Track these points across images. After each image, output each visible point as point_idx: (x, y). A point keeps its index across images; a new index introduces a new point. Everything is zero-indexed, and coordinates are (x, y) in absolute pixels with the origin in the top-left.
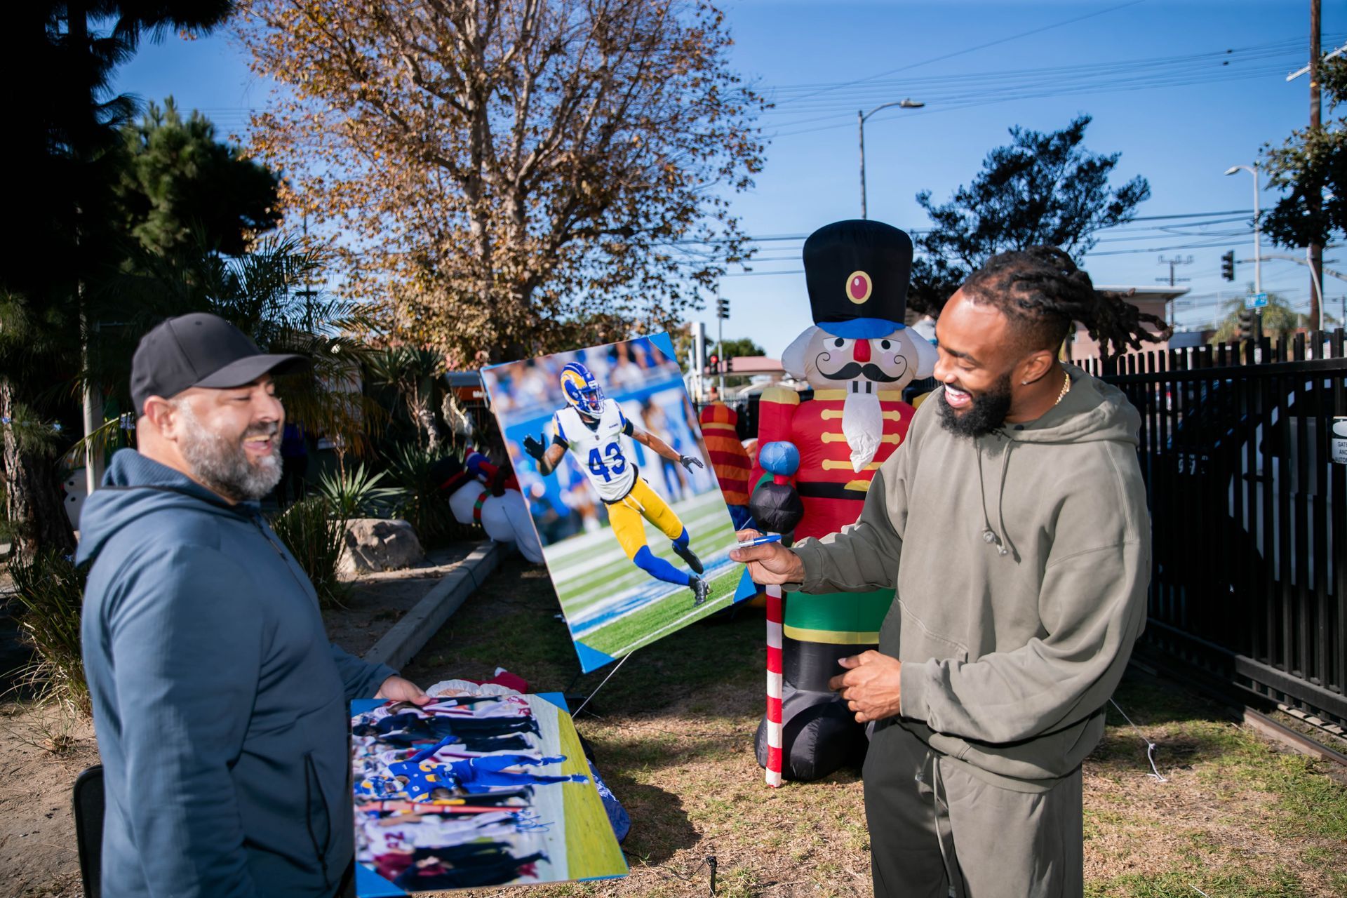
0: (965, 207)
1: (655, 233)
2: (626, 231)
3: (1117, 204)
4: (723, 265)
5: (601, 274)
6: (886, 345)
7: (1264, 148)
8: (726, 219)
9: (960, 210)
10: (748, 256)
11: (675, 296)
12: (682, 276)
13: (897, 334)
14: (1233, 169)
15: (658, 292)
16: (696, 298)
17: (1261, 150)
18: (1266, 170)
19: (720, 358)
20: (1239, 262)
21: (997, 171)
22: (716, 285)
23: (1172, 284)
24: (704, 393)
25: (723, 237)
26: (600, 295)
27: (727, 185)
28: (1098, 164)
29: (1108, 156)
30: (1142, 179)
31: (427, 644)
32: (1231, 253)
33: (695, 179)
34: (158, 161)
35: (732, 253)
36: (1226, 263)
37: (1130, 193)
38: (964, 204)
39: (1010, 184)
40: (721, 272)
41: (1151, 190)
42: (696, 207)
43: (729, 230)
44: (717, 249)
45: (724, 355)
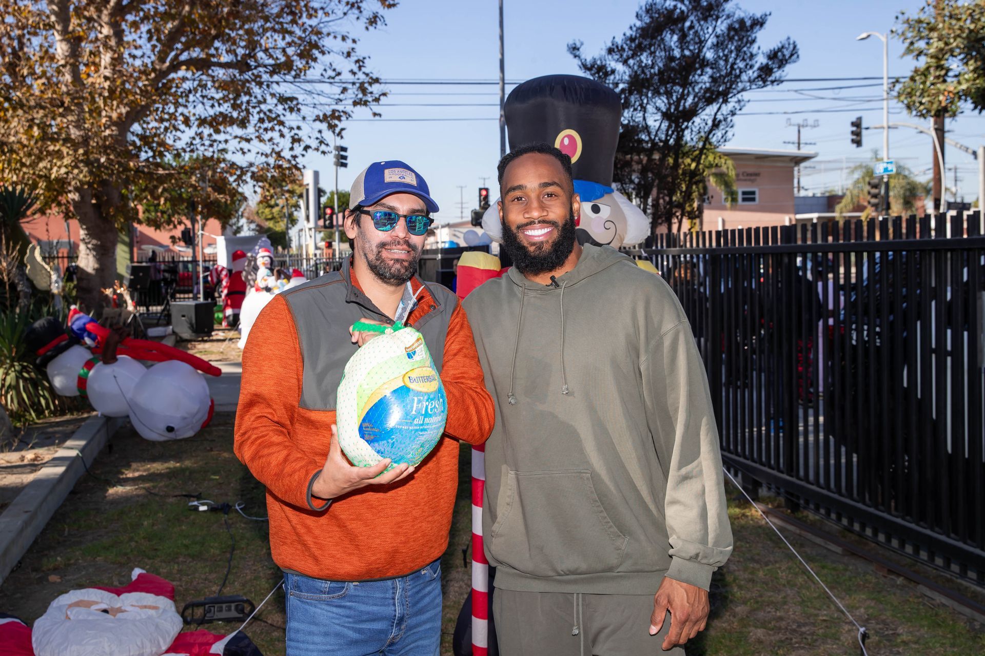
0: (617, 60)
1: (276, 69)
2: (242, 65)
3: (767, 64)
4: (349, 108)
5: (211, 112)
6: (596, 209)
7: (900, 16)
8: (354, 58)
9: (613, 63)
10: (377, 100)
11: (296, 140)
12: (304, 118)
13: (606, 198)
14: (864, 35)
15: (276, 135)
16: (321, 142)
17: (897, 18)
18: (902, 38)
19: (336, 210)
20: (867, 128)
21: (648, 25)
22: (342, 129)
23: (799, 148)
24: (317, 248)
25: (351, 78)
26: (210, 135)
27: (354, 21)
28: (748, 23)
29: (758, 15)
30: (791, 42)
31: (35, 542)
32: (860, 119)
33: (320, 13)
35: (360, 96)
36: (854, 129)
37: (779, 54)
38: (616, 57)
39: (662, 39)
40: (348, 115)
41: (800, 53)
42: (321, 43)
43: (356, 69)
44: (344, 90)
45: (339, 207)
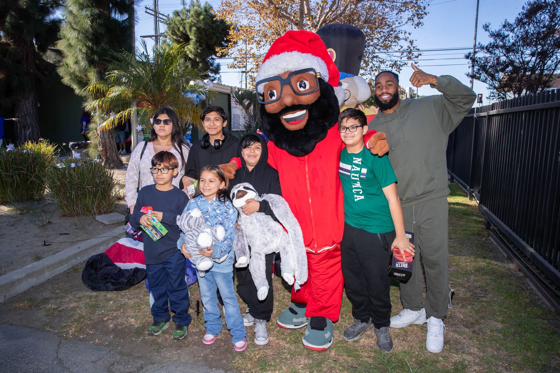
9: (506, 32)
21: (529, 11)
27: (410, 25)
34: (192, 22)
38: (508, 29)
43: (410, 46)
